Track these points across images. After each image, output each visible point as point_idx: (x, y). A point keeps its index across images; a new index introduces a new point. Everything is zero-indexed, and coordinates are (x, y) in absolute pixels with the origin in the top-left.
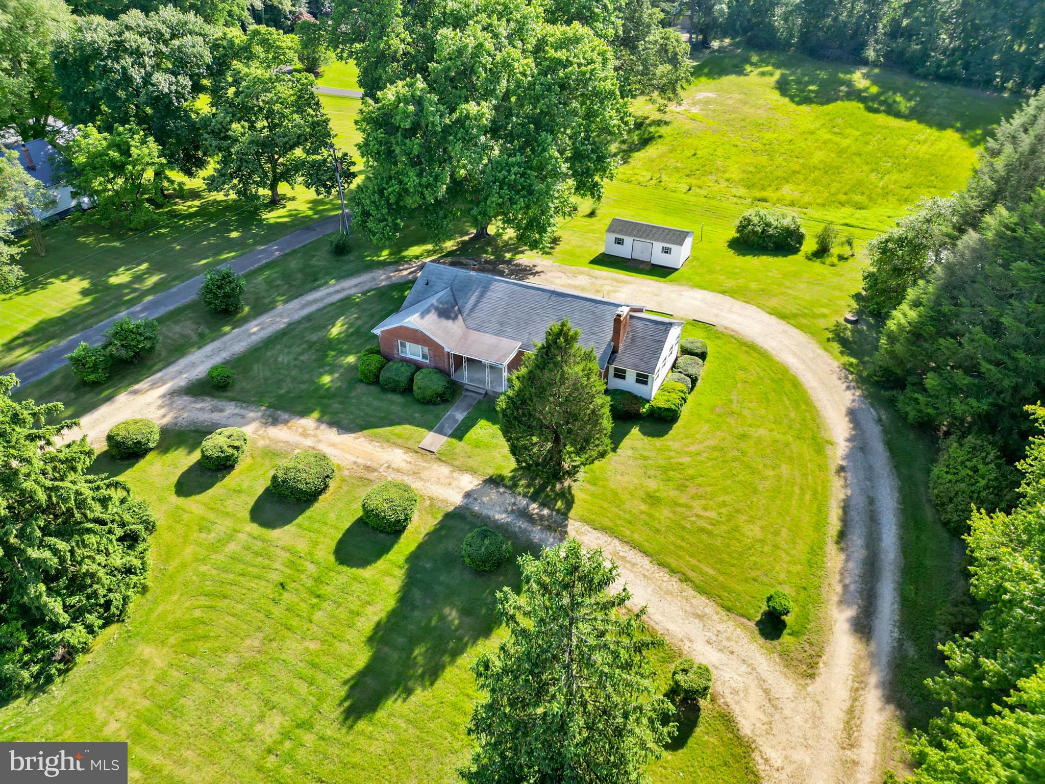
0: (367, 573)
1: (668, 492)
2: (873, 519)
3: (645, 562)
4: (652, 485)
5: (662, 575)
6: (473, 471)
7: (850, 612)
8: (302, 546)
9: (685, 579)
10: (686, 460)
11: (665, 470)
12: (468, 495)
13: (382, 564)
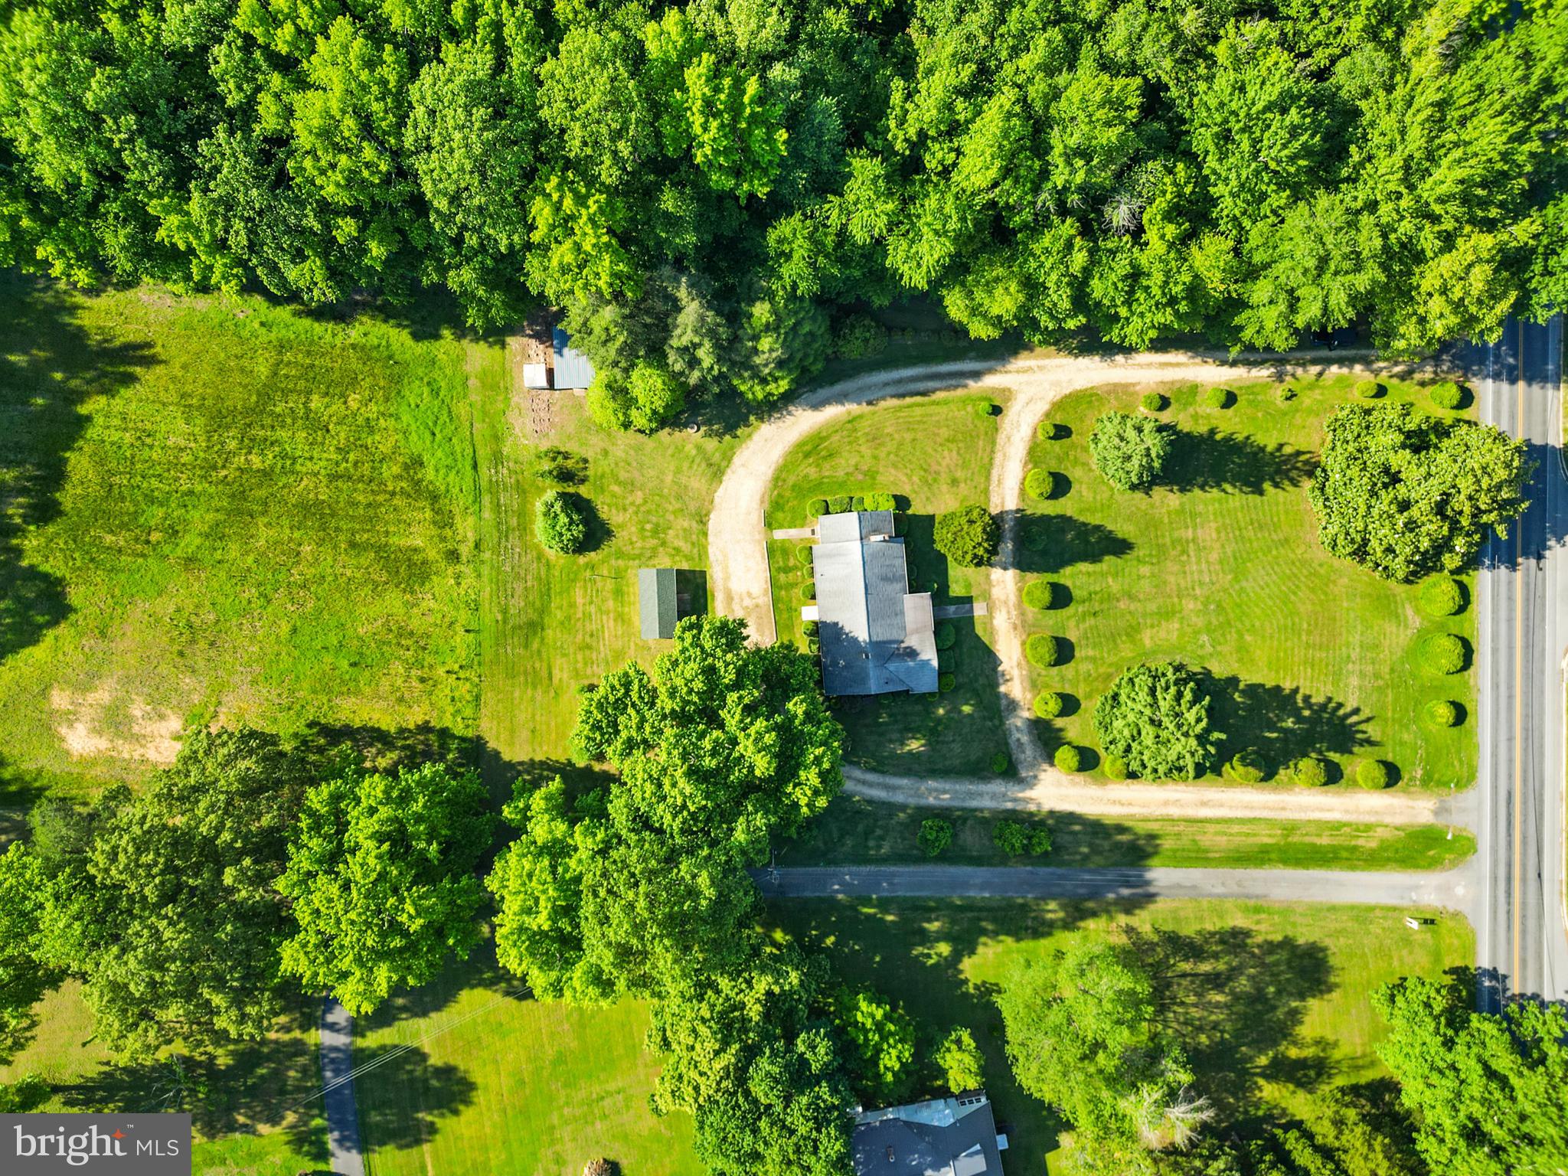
0: (1068, 583)
1: (944, 478)
2: (900, 381)
3: (995, 473)
4: (944, 488)
5: (997, 461)
6: (988, 576)
7: (971, 383)
8: (1072, 623)
9: (993, 452)
10: (915, 479)
11: (930, 486)
12: (1005, 569)
13: (1062, 581)
